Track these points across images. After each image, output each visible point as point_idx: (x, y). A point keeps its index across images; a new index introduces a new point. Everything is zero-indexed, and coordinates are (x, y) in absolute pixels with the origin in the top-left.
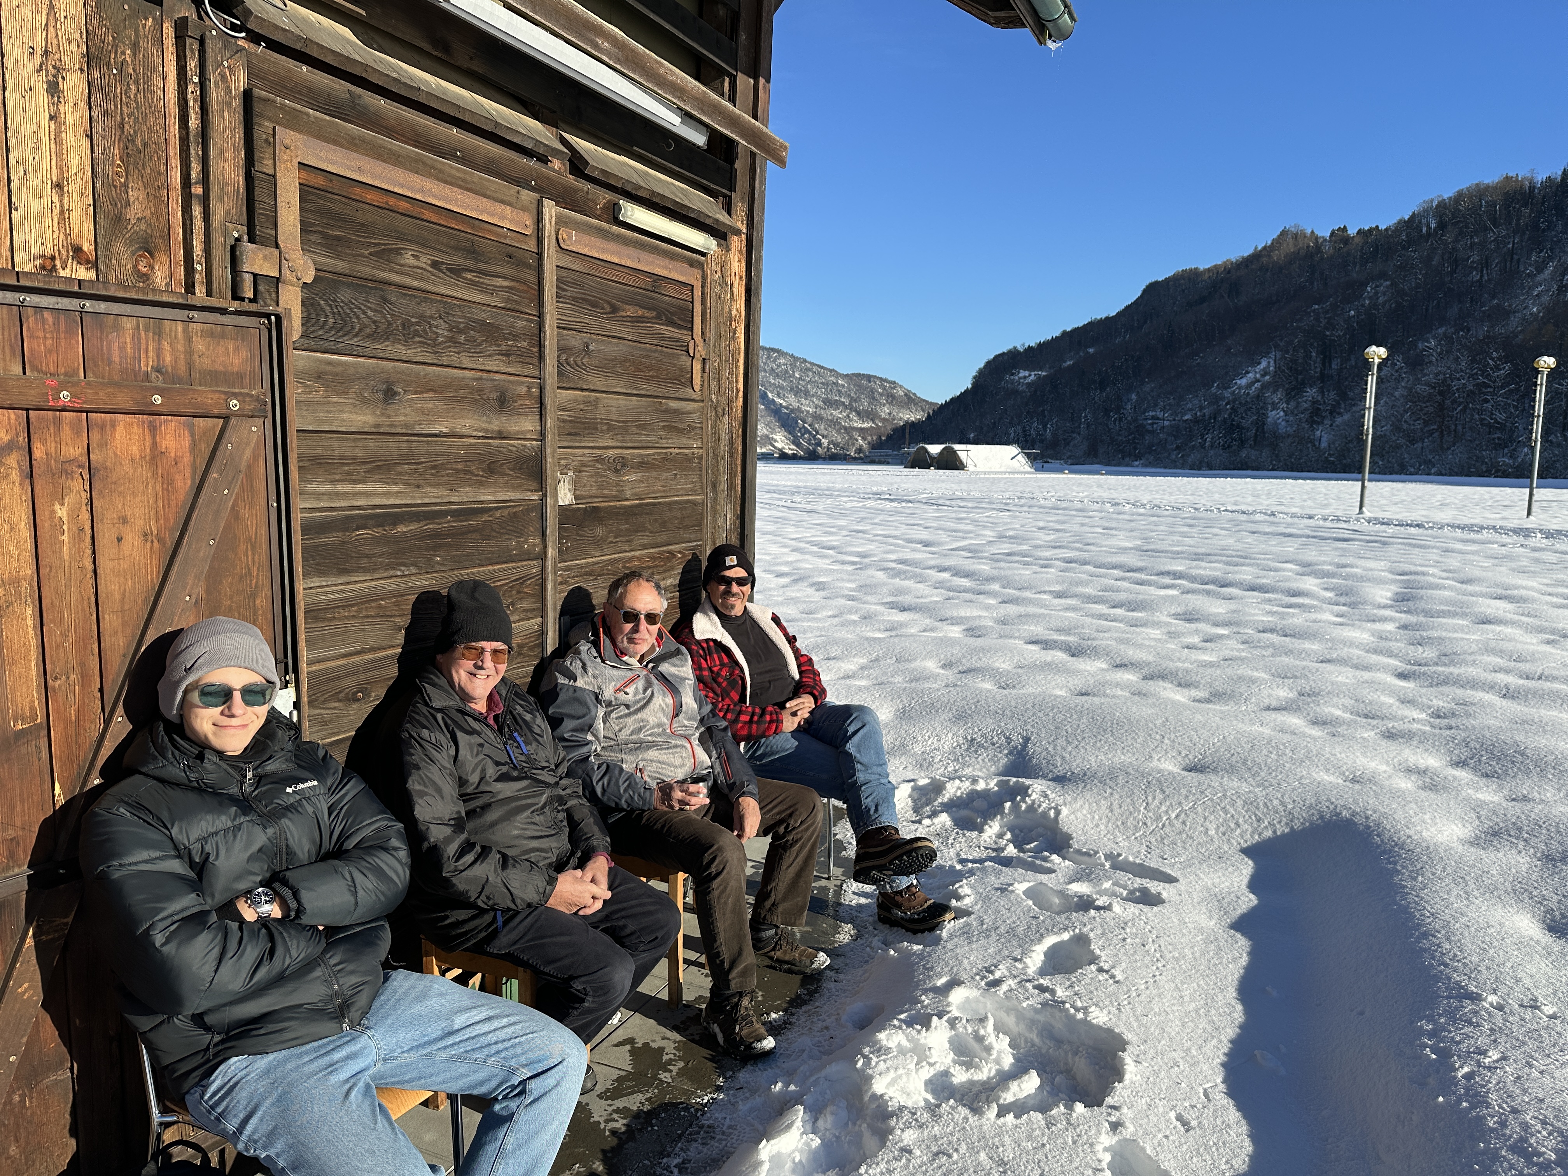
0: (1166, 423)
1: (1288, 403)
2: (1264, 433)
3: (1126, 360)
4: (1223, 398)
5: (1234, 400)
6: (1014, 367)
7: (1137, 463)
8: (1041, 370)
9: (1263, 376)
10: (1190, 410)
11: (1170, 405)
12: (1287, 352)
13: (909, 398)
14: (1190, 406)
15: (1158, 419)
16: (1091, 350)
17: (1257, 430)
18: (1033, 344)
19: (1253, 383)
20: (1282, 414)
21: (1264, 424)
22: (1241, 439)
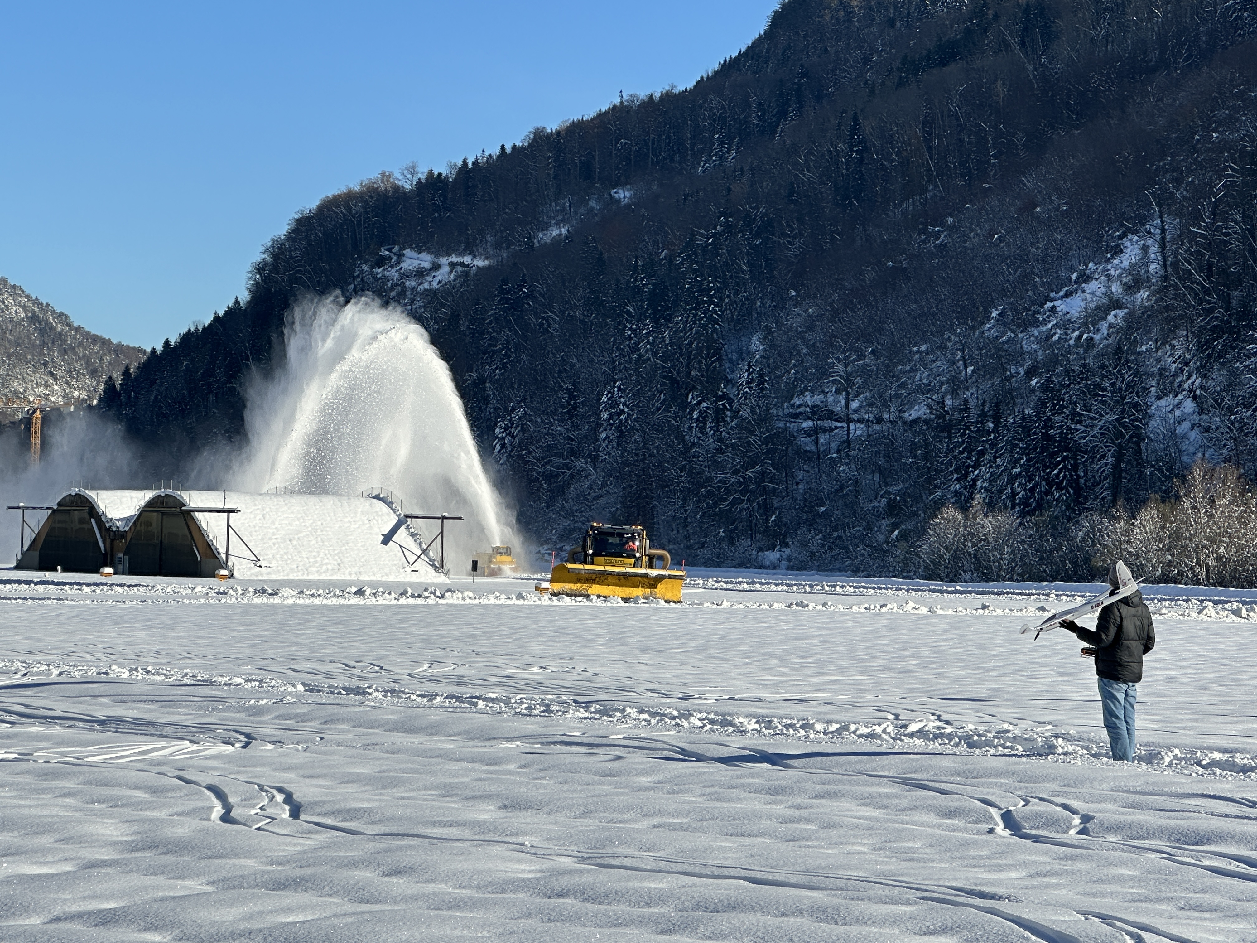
0: (857, 430)
1: (1204, 372)
2: (1140, 464)
3: (728, 227)
4: (1018, 356)
5: (1053, 362)
6: (385, 239)
7: (772, 556)
8: (470, 249)
9: (1132, 288)
10: (926, 390)
11: (864, 372)
12: (1196, 218)
13: (45, 330)
14: (922, 376)
15: (831, 415)
16: (623, 195)
17: (1119, 456)
18: (442, 169)
19: (1101, 312)
20: (1189, 406)
21: (1138, 437)
22: (1074, 482)
